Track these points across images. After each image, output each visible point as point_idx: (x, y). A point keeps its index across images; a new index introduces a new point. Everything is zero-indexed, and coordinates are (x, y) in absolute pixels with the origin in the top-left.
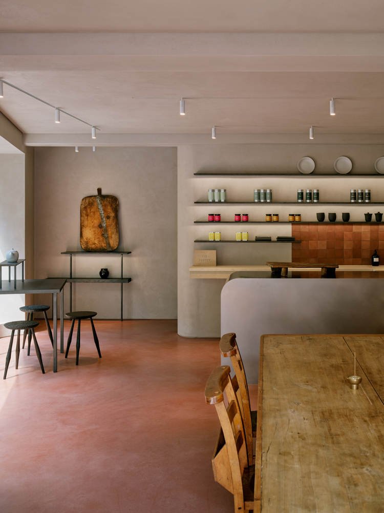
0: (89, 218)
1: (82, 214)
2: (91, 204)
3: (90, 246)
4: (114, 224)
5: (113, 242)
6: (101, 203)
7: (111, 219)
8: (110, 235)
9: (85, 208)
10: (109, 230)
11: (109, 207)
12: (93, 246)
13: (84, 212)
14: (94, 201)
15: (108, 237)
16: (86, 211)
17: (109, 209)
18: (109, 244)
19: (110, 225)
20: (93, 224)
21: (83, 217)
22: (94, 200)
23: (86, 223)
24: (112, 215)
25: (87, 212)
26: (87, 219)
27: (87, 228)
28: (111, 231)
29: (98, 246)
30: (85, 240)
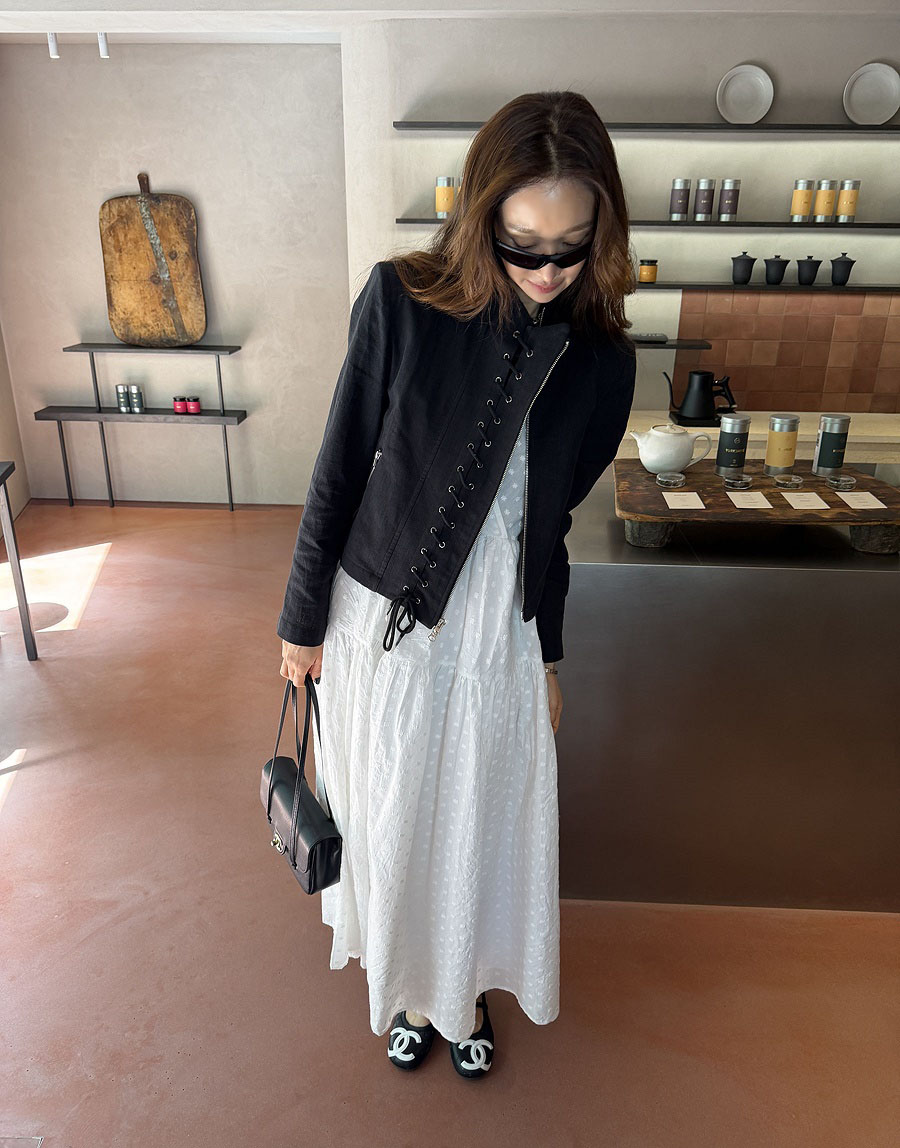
0: (125, 256)
1: (107, 246)
2: (125, 219)
3: (136, 331)
4: (188, 273)
5: (193, 322)
6: (151, 217)
7: (181, 261)
8: (181, 303)
9: (112, 228)
10: (179, 289)
11: (172, 228)
12: (143, 331)
13: (110, 240)
14: (131, 210)
15: (177, 308)
16: (116, 237)
17: (174, 234)
18: (182, 327)
19: (180, 277)
20: (135, 273)
21: (110, 254)
22: (132, 206)
23: (118, 270)
24: (183, 248)
25: (118, 241)
26: (120, 258)
27: (122, 284)
28: (185, 291)
29: (156, 331)
30: (122, 315)
